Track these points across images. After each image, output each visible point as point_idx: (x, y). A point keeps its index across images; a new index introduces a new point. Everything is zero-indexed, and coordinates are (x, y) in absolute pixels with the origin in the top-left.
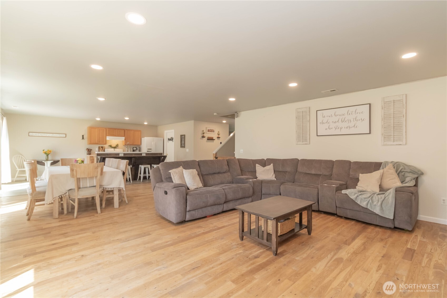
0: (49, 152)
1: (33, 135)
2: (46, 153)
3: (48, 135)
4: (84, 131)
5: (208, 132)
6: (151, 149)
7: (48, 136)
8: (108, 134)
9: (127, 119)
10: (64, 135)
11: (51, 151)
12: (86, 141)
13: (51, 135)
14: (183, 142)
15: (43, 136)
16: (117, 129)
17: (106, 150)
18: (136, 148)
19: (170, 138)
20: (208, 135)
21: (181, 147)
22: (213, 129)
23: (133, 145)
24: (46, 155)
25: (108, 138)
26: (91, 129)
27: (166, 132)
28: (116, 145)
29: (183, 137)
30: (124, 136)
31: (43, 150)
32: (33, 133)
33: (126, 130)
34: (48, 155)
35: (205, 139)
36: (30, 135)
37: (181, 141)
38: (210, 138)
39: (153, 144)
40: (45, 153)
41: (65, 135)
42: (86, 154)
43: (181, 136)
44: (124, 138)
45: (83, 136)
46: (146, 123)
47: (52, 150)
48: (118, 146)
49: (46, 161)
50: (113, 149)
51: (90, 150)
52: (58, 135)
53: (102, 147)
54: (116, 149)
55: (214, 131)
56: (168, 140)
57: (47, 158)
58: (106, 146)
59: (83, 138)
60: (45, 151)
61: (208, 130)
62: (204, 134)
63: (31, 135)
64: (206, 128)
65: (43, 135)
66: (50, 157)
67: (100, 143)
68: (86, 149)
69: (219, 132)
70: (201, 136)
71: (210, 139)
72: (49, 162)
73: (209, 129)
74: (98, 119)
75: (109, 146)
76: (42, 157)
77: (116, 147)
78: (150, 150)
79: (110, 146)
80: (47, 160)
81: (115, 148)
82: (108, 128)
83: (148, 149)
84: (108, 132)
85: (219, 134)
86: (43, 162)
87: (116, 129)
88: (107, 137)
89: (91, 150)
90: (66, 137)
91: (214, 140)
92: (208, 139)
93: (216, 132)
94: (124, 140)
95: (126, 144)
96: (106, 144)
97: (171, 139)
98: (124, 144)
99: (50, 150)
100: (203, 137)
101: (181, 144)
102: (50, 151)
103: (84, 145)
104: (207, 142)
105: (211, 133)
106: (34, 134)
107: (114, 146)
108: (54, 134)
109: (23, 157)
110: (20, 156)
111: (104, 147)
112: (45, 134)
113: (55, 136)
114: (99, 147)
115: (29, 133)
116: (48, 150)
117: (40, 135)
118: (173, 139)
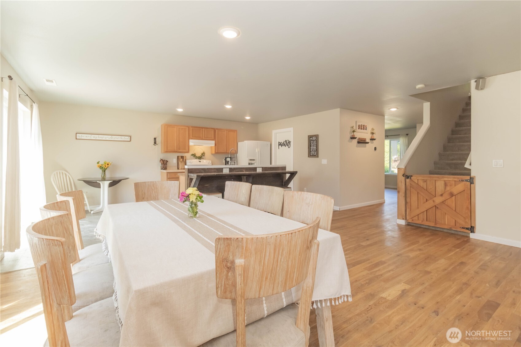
0: (107, 166)
1: (83, 138)
2: (103, 167)
3: (104, 137)
4: (156, 130)
5: (359, 129)
6: (254, 160)
7: (103, 139)
8: (191, 136)
9: (229, 107)
10: (127, 137)
12: (159, 147)
13: (108, 138)
14: (313, 148)
15: (97, 139)
16: (204, 128)
17: (188, 162)
18: (230, 158)
19: (282, 141)
20: (360, 134)
21: (308, 157)
22: (365, 125)
23: (226, 153)
24: (102, 171)
25: (192, 142)
26: (167, 128)
27: (274, 132)
28: (202, 154)
29: (314, 138)
30: (213, 138)
31: (98, 163)
33: (217, 129)
34: (104, 171)
35: (355, 141)
36: (78, 138)
37: (310, 146)
38: (362, 140)
39: (257, 151)
40: (101, 167)
41: (129, 137)
42: (160, 168)
43: (310, 137)
44: (213, 142)
45: (155, 139)
46: (248, 118)
47: (110, 163)
48: (204, 156)
49: (102, 181)
50: (198, 160)
51: (165, 162)
52: (119, 138)
53: (182, 157)
54: (201, 160)
55: (366, 128)
56: (279, 145)
57: (104, 175)
58: (187, 155)
59: (155, 143)
60: (100, 164)
61: (359, 126)
62: (355, 133)
63: (80, 138)
64: (356, 122)
65: (97, 137)
66: (108, 175)
67: (179, 151)
68: (160, 159)
69: (373, 129)
70: (349, 136)
71: (362, 142)
72: (107, 183)
73: (360, 124)
74: (180, 110)
75: (192, 155)
76: (97, 174)
77: (202, 156)
78: (253, 162)
79: (194, 155)
80: (104, 179)
81: (200, 158)
82: (192, 127)
83: (251, 160)
84: (191, 132)
85: (373, 133)
86: (98, 182)
87: (202, 128)
88: (190, 140)
89: (167, 161)
90: (130, 141)
91: (367, 144)
92: (359, 142)
93: (369, 130)
94: (214, 145)
95: (217, 152)
96: (188, 152)
97: (287, 144)
98: (214, 153)
99: (107, 162)
100: (353, 138)
101: (310, 151)
102: (108, 164)
103: (157, 153)
104: (357, 146)
105: (362, 130)
106: (84, 136)
107: (199, 156)
108: (113, 136)
109: (67, 174)
110: (63, 173)
111: (186, 157)
112: (100, 136)
113: (115, 139)
114: (178, 157)
115: (76, 134)
116: (105, 163)
117: (92, 137)
118: (290, 144)
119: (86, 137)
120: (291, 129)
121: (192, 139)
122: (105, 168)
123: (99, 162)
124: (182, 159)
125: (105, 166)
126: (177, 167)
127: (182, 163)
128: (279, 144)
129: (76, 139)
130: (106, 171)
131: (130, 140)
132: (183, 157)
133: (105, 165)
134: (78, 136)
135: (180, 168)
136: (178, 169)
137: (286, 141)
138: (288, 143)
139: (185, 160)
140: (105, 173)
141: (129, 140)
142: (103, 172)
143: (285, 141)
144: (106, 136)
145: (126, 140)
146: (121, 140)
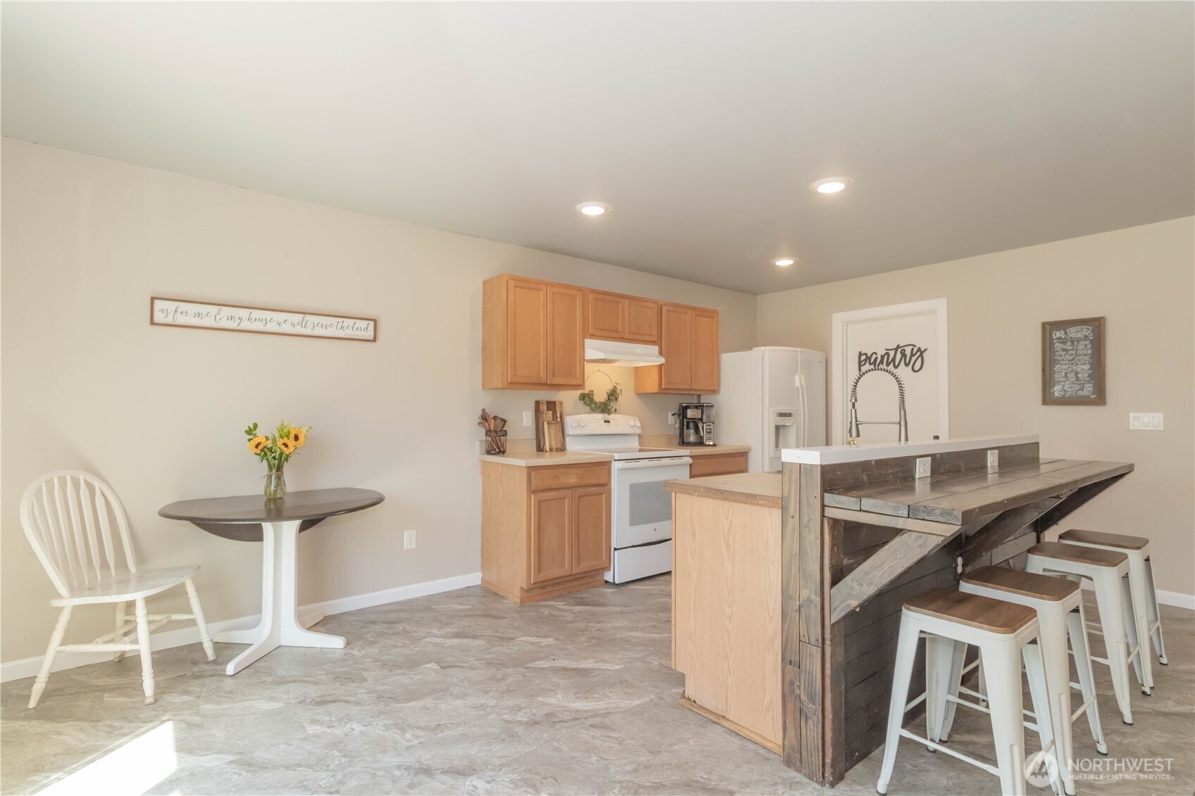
0: (291, 443)
1: (181, 320)
2: (271, 451)
3: (276, 322)
6: (790, 415)
7: (272, 327)
8: (590, 327)
10: (363, 324)
11: (302, 438)
13: (290, 323)
14: (1074, 368)
15: (246, 325)
16: (631, 298)
17: (568, 422)
21: (1047, 403)
23: (692, 390)
24: (270, 468)
25: (594, 349)
26: (514, 289)
27: (838, 319)
28: (611, 395)
29: (1079, 332)
30: (654, 338)
32: (183, 306)
34: (279, 468)
36: (159, 317)
39: (799, 385)
40: (264, 452)
41: (372, 324)
42: (480, 447)
43: (1054, 327)
44: (654, 351)
47: (308, 431)
48: (615, 400)
49: (269, 518)
50: (600, 417)
51: (499, 426)
52: (333, 327)
53: (551, 405)
54: (611, 417)
56: (862, 364)
57: (277, 485)
58: (568, 398)
60: (260, 437)
63: (169, 320)
65: (246, 319)
66: (291, 484)
68: (481, 415)
72: (290, 525)
75: (582, 397)
77: (610, 403)
78: (787, 421)
79: (588, 399)
80: (275, 504)
81: (605, 409)
82: (593, 292)
83: (778, 415)
84: (591, 310)
87: (626, 297)
88: (588, 342)
89: (505, 422)
90: (374, 340)
95: (663, 390)
96: (581, 385)
97: (903, 357)
98: (655, 388)
99: (293, 427)
101: (1047, 381)
102: (296, 438)
103: (469, 390)
106: (189, 315)
107: (603, 400)
108: (308, 317)
109: (97, 484)
110: (79, 480)
111: (561, 403)
112: (257, 314)
113: (319, 331)
114: (538, 403)
115: (153, 299)
116: (281, 430)
117: (223, 317)
118: (921, 355)
119: (199, 314)
120: (941, 305)
121: (593, 336)
122: (281, 454)
123: (256, 426)
124: (550, 412)
125: (286, 445)
126: (534, 442)
127: (553, 427)
128: (860, 362)
129: (152, 323)
130: (286, 468)
131: (372, 338)
132: (554, 403)
133: (285, 440)
134: (162, 311)
135: (547, 447)
136: (540, 449)
137: (898, 347)
138: (912, 355)
139: (561, 416)
140: (279, 478)
141: (370, 335)
142: (274, 471)
143: (896, 349)
144: (281, 317)
145: (359, 334)
146: (341, 334)
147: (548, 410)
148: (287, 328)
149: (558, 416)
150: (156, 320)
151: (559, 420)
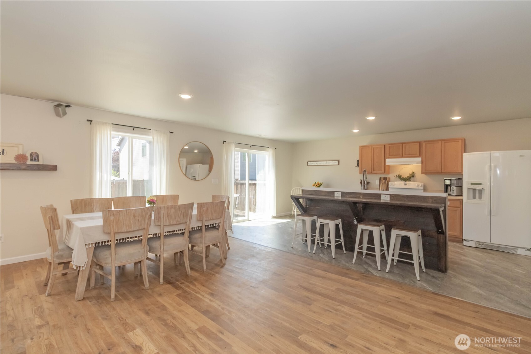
1: (311, 165)
6: (480, 184)
7: (322, 164)
8: (387, 155)
13: (324, 163)
15: (319, 164)
16: (405, 143)
17: (389, 184)
18: (451, 180)
23: (442, 173)
25: (390, 162)
26: (362, 149)
28: (411, 175)
30: (418, 155)
33: (424, 142)
39: (488, 169)
41: (337, 161)
44: (419, 159)
45: (358, 161)
48: (413, 177)
50: (403, 182)
53: (385, 179)
54: (407, 182)
58: (391, 176)
59: (358, 165)
74: (356, 131)
75: (397, 176)
77: (409, 178)
78: (477, 187)
79: (400, 177)
81: (405, 180)
82: (388, 145)
83: (472, 184)
84: (387, 150)
87: (402, 143)
88: (387, 160)
90: (339, 164)
94: (420, 163)
96: (389, 173)
107: (406, 177)
108: (327, 162)
111: (389, 178)
112: (320, 162)
113: (329, 164)
114: (380, 178)
117: (316, 163)
119: (313, 164)
121: (389, 158)
126: (379, 189)
127: (383, 185)
132: (386, 178)
134: (309, 163)
135: (381, 189)
141: (338, 164)
144: (323, 162)
145: (336, 164)
146: (333, 164)
147: (384, 180)
148: (324, 164)
149: (387, 182)
150: (308, 165)
151: (387, 183)
